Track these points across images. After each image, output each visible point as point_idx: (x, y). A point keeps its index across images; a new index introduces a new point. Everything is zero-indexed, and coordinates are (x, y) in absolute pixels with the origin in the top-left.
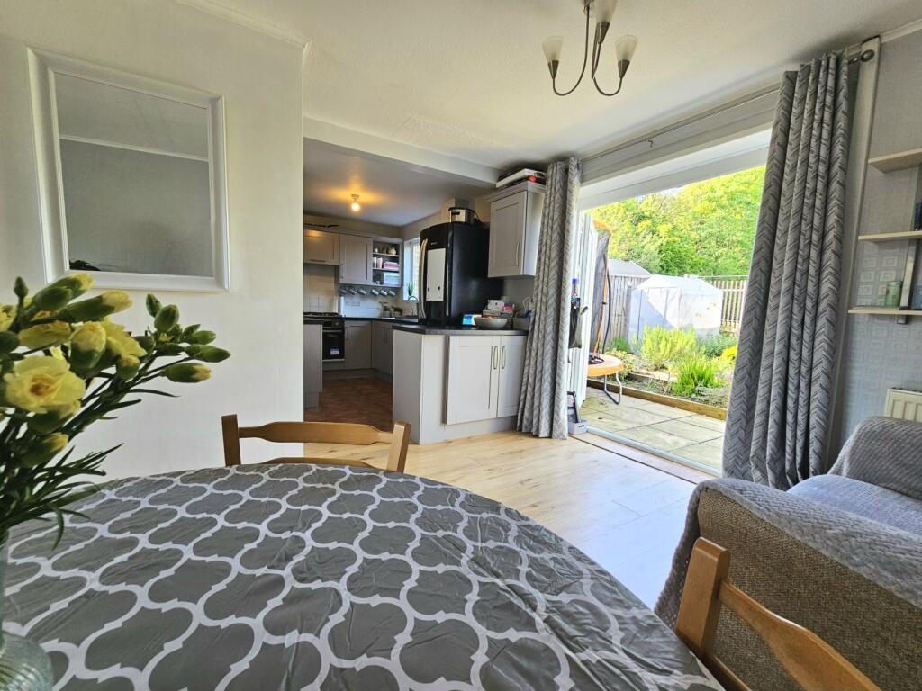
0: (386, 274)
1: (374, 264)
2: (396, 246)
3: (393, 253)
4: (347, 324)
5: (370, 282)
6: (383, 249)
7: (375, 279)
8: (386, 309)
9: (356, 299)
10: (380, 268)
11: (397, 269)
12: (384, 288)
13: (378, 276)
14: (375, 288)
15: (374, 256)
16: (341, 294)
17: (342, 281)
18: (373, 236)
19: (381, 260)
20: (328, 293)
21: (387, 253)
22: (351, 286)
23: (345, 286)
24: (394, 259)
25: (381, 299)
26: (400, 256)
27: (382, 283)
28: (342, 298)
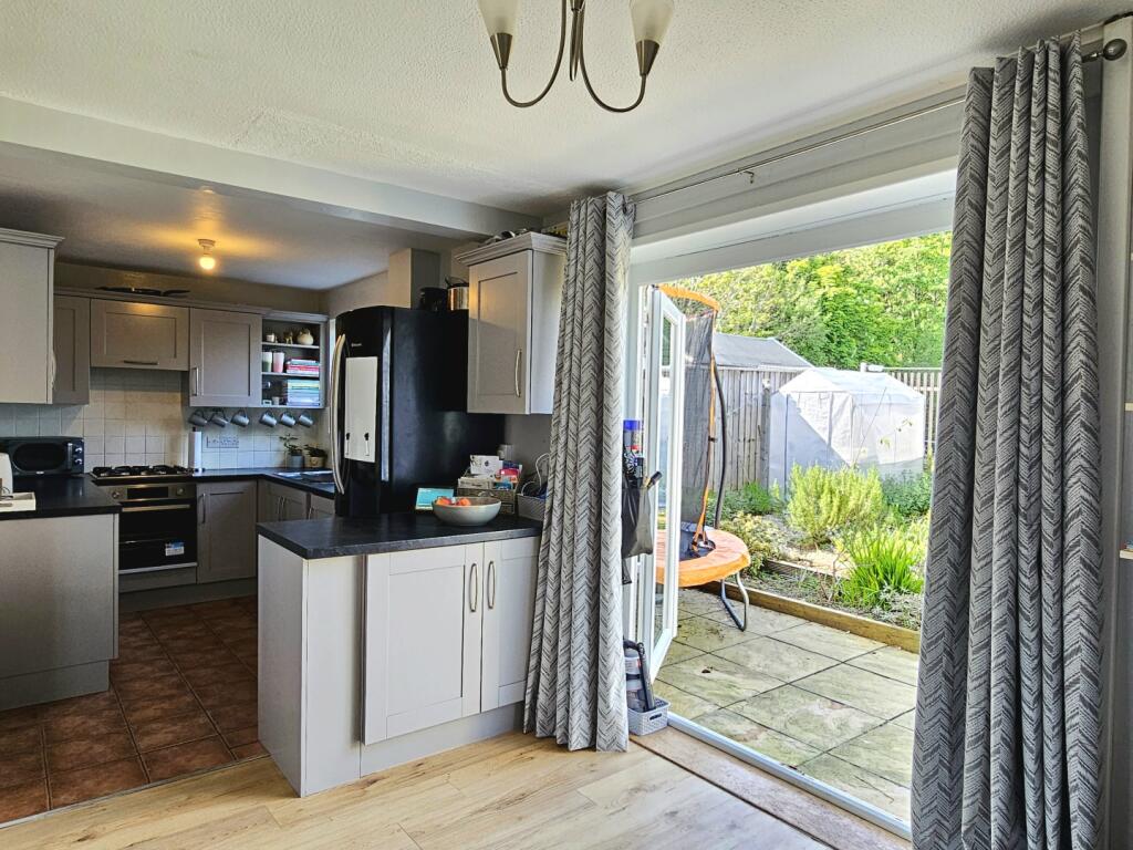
0: (291, 384)
1: (264, 365)
2: (314, 329)
3: (308, 341)
4: (202, 489)
5: (257, 401)
6: (286, 335)
7: (267, 394)
8: (294, 452)
9: (231, 433)
10: (280, 371)
11: (315, 373)
12: (289, 412)
13: (275, 387)
14: (270, 412)
15: (266, 349)
16: (196, 426)
17: (194, 402)
18: (264, 311)
19: (281, 356)
20: (168, 423)
21: (295, 342)
22: (217, 410)
23: (201, 411)
24: (310, 354)
25: (282, 432)
26: (321, 348)
27: (283, 402)
28: (198, 434)
